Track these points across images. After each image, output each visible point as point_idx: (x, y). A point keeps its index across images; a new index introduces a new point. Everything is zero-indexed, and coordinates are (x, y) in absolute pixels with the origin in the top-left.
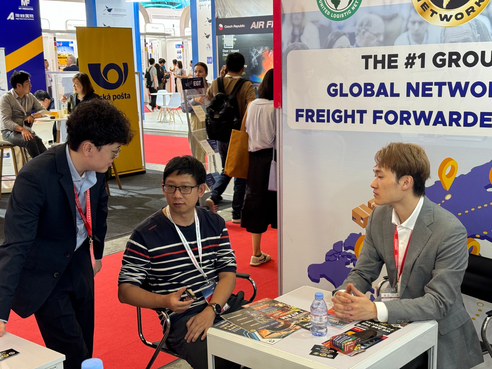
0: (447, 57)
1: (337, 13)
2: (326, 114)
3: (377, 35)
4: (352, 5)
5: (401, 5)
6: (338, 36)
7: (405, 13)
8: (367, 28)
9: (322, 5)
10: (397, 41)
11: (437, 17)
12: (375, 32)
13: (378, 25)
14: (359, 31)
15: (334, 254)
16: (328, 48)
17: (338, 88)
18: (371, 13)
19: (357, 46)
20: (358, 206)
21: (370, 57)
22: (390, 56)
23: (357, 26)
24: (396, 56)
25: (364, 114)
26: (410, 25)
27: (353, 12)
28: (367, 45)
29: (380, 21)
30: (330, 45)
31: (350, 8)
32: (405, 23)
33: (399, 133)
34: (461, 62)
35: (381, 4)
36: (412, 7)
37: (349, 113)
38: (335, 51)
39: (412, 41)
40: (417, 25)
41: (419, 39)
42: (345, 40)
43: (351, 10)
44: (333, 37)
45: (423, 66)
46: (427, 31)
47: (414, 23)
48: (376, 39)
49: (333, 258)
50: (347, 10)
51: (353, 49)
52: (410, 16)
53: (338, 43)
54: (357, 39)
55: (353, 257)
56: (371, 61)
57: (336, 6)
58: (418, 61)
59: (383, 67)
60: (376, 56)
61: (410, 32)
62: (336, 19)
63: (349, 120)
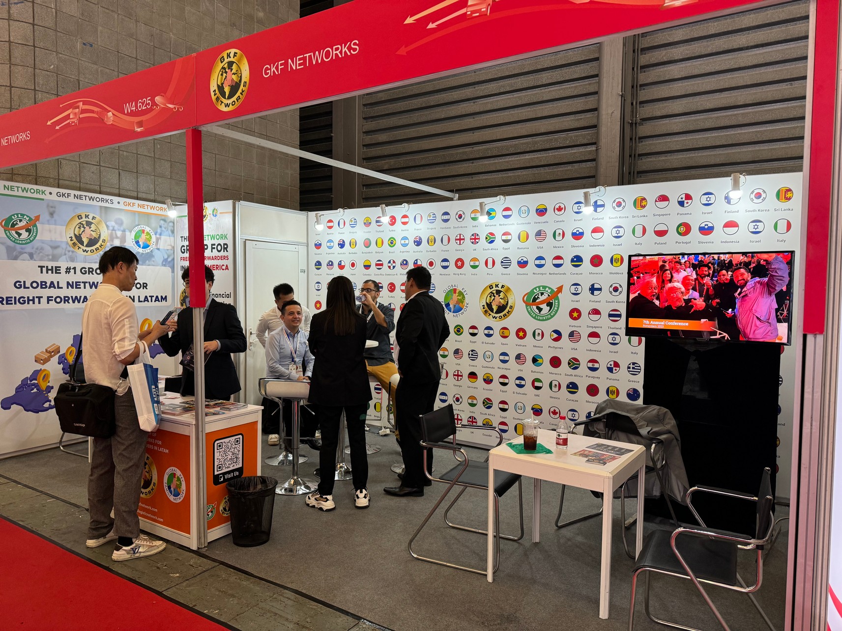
0: (87, 270)
1: (20, 240)
2: (13, 299)
3: (48, 255)
4: (31, 237)
5: (62, 242)
6: (21, 253)
7: (64, 246)
8: (41, 251)
9: (8, 234)
10: (60, 259)
11: (81, 250)
12: (46, 254)
13: (48, 250)
14: (36, 252)
15: (22, 387)
16: (13, 260)
17: (22, 283)
18: (43, 243)
19: (35, 260)
20: (38, 352)
21: (44, 267)
22: (56, 267)
23: (34, 249)
24: (60, 267)
25: (41, 299)
26: (67, 252)
27: (31, 241)
28: (41, 260)
29: (49, 248)
30: (16, 258)
31: (29, 239)
32: (64, 251)
33: (63, 309)
34: (94, 272)
35: (49, 239)
36: (67, 243)
37: (31, 298)
38: (18, 263)
39: (68, 260)
40: (71, 253)
41: (72, 260)
42: (26, 256)
43: (30, 240)
44: (17, 254)
45: (75, 273)
46: (76, 256)
47: (69, 251)
48: (47, 258)
49: (22, 389)
50: (27, 240)
51: (32, 262)
52: (66, 248)
53: (22, 257)
54: (35, 256)
55: (36, 385)
56: (44, 270)
57: (19, 236)
58: (72, 271)
59: (52, 273)
60: (47, 267)
61: (67, 256)
62: (19, 244)
63: (31, 302)
